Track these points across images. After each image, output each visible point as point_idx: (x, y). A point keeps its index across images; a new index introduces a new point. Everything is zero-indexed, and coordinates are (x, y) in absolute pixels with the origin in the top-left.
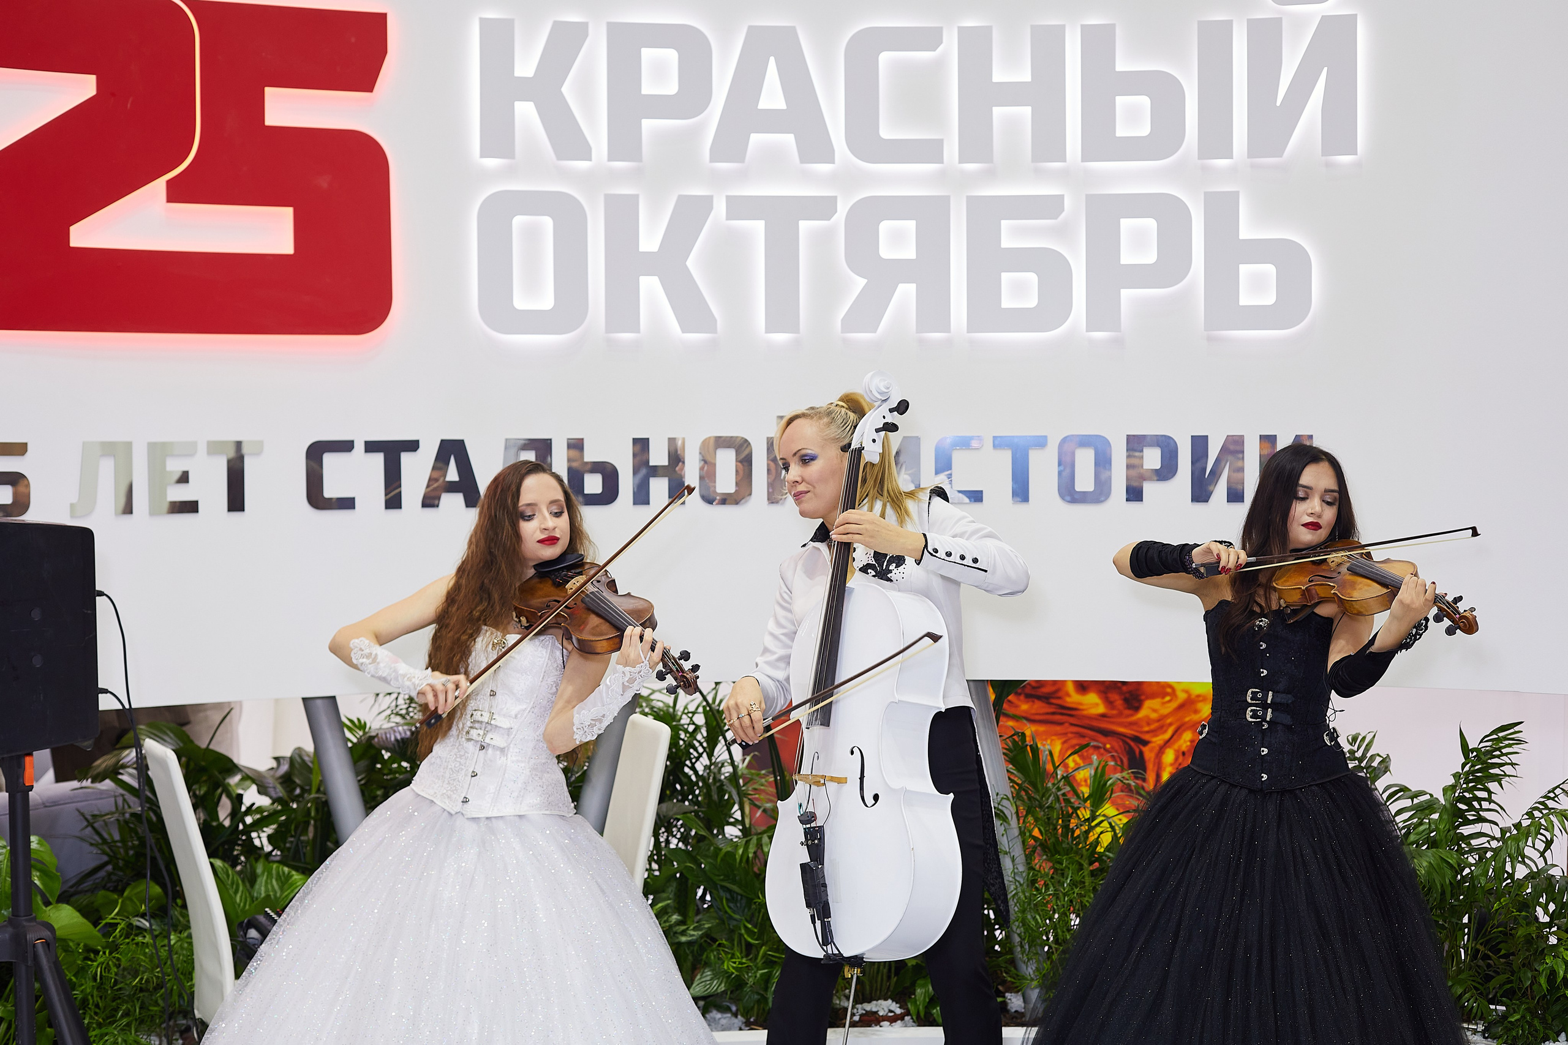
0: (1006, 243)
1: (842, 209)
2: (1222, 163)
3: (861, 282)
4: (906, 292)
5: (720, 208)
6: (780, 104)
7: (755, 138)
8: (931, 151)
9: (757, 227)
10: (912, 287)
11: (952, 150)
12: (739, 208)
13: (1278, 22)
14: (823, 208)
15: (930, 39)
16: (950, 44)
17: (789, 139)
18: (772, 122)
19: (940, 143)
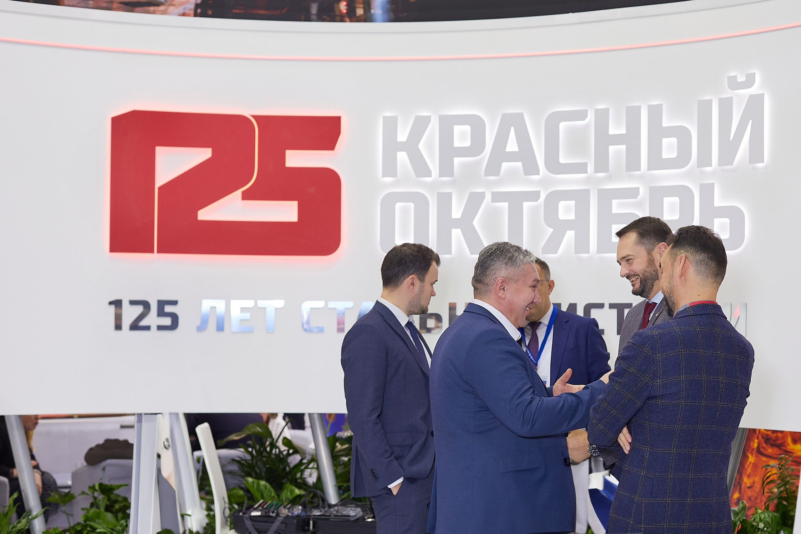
0: (615, 210)
1: (543, 196)
2: (708, 169)
3: (551, 230)
4: (570, 235)
5: (488, 197)
6: (516, 149)
7: (505, 165)
8: (581, 168)
9: (505, 205)
10: (573, 232)
11: (591, 168)
12: (497, 197)
13: (731, 99)
14: (534, 196)
15: (582, 115)
16: (591, 117)
17: (519, 164)
18: (512, 157)
19: (586, 164)
